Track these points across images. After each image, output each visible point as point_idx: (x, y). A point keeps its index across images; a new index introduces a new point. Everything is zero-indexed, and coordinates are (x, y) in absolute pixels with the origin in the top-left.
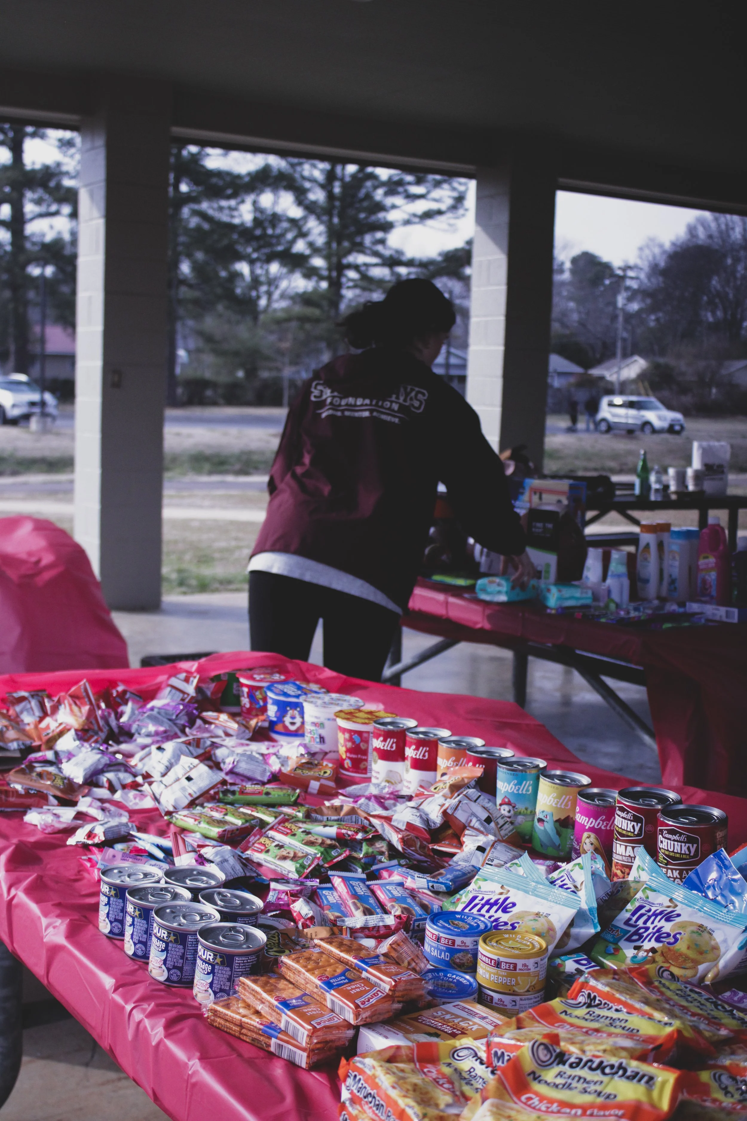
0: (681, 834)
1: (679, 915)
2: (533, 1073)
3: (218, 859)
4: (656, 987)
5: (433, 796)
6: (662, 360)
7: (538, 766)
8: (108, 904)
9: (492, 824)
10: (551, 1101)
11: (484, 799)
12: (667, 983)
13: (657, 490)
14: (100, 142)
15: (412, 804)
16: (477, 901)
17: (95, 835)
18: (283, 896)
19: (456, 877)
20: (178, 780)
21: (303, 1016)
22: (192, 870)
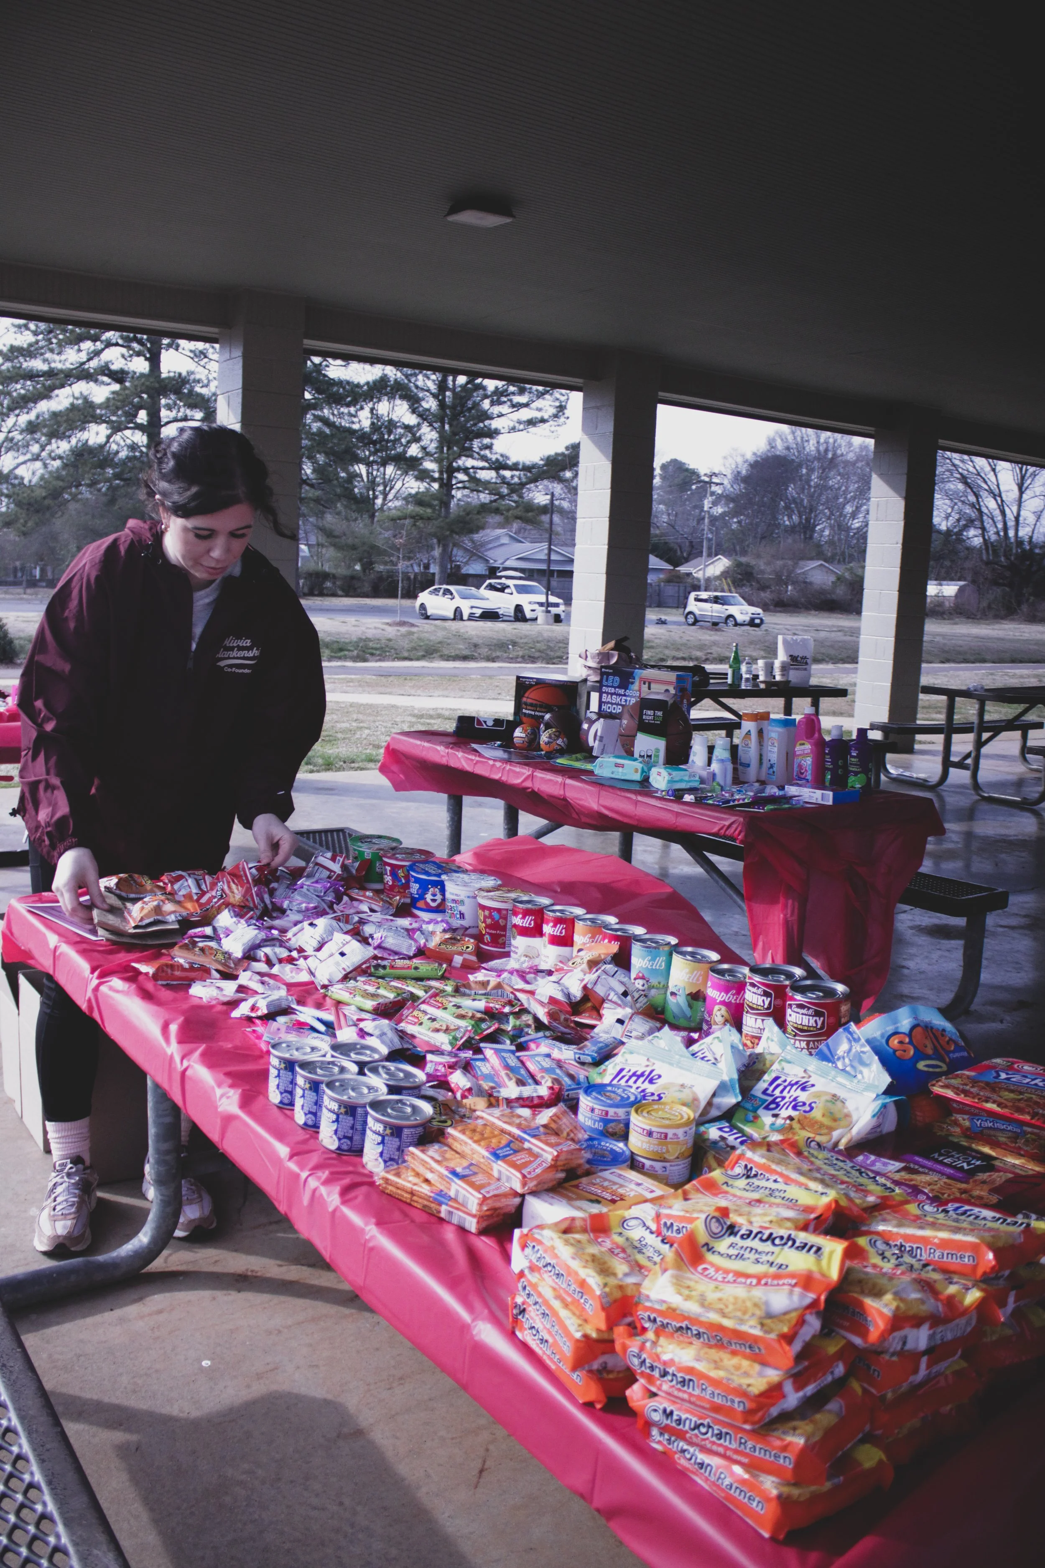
0: (809, 1008)
1: (813, 1085)
2: (707, 1244)
3: (377, 1032)
4: (806, 1157)
5: (571, 971)
6: (743, 560)
7: (669, 943)
8: (278, 1076)
9: (629, 998)
10: (727, 1272)
11: (621, 975)
12: (815, 1153)
13: (747, 680)
14: (238, 353)
15: (553, 978)
16: (623, 1073)
17: (258, 1009)
18: (440, 1067)
19: (600, 1049)
20: (331, 955)
21: (472, 1185)
22: (356, 1044)
